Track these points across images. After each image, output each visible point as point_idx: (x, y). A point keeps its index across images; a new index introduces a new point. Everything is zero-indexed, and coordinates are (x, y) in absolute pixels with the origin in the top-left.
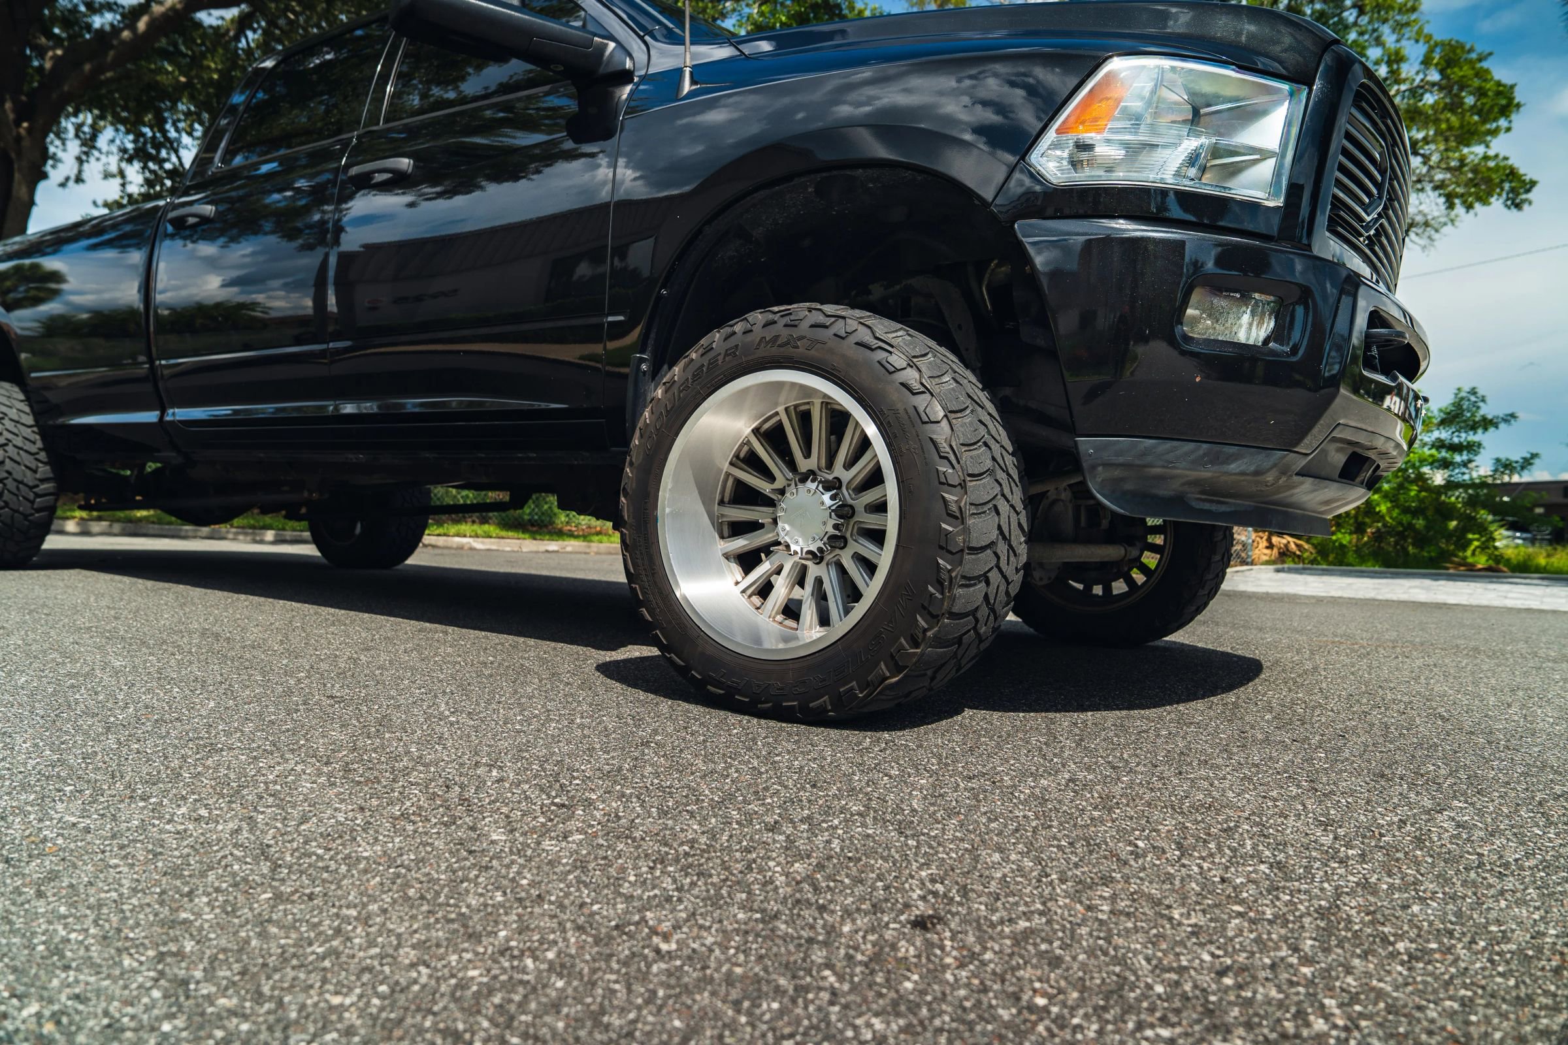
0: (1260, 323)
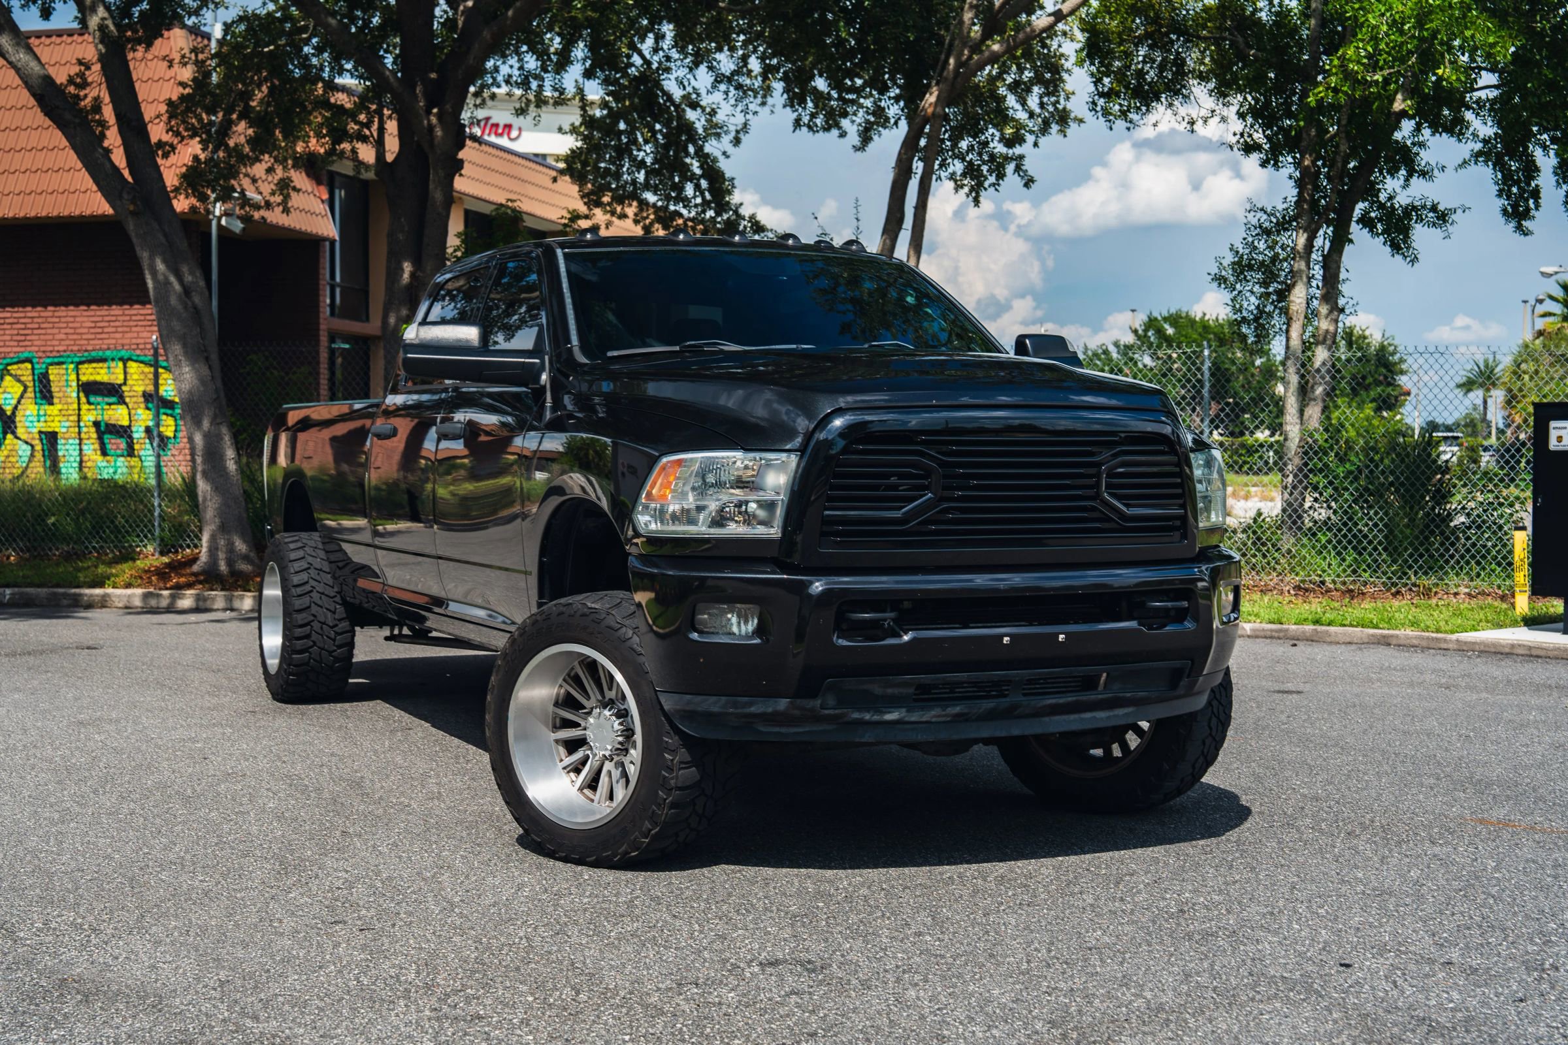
0: (746, 622)
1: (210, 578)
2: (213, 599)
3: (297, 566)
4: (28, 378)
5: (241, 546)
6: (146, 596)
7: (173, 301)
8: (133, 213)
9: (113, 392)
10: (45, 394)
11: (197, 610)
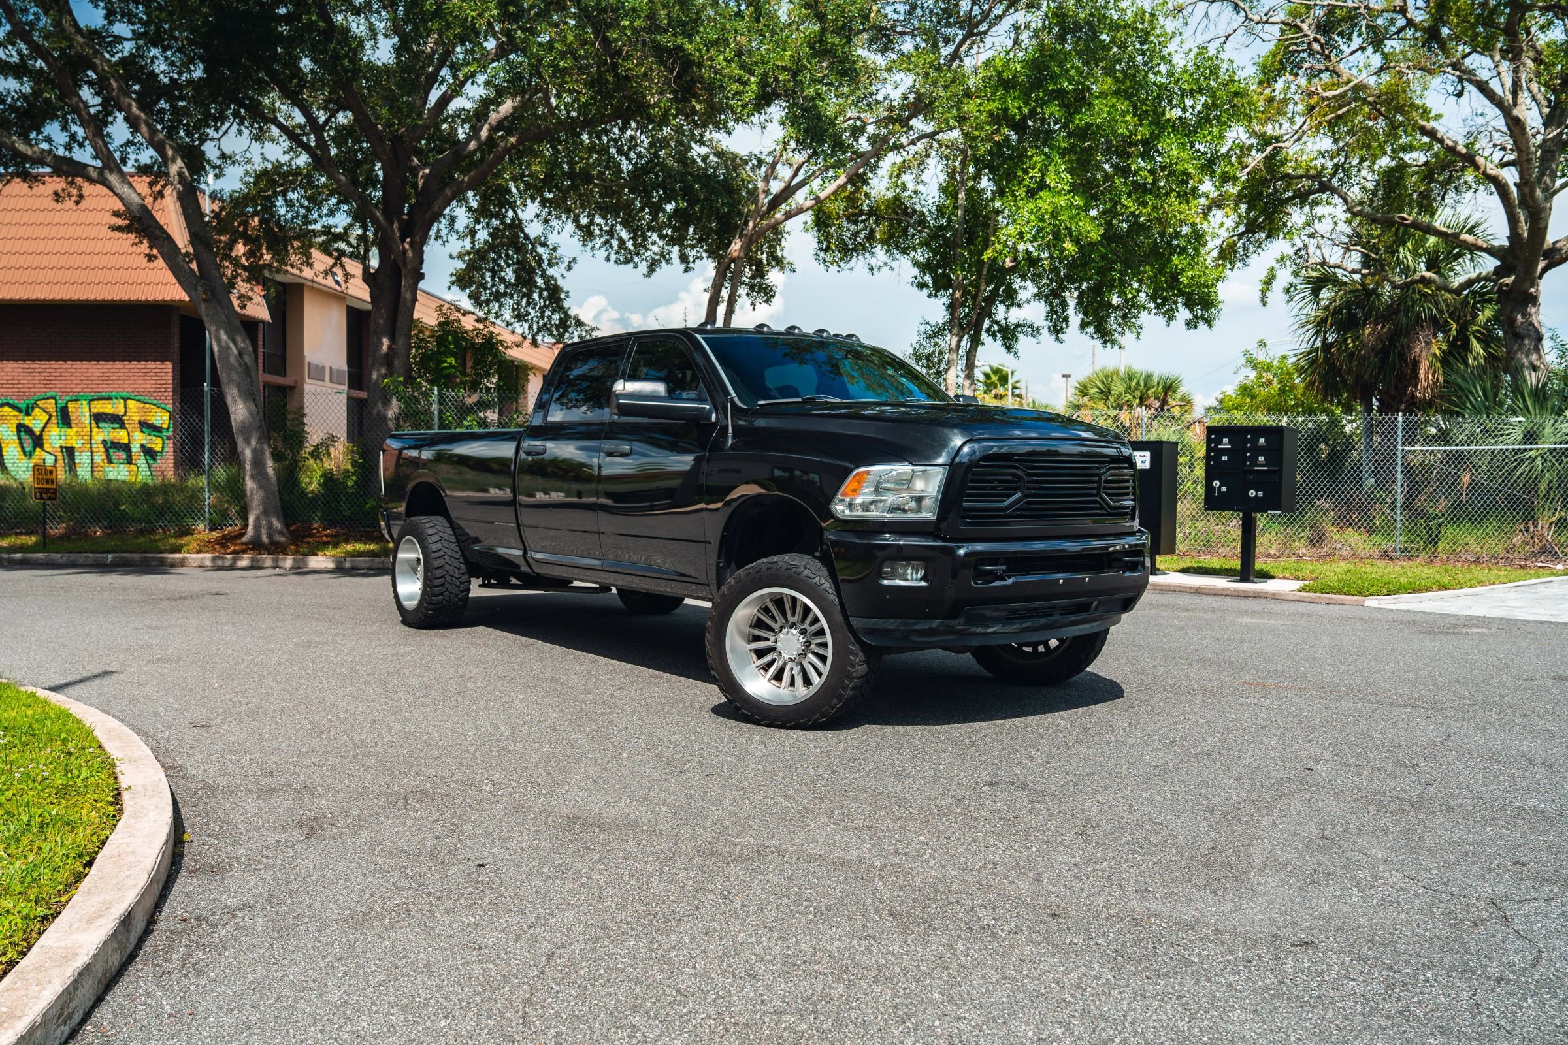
0: (917, 573)
1: (256, 546)
2: (264, 560)
3: (434, 538)
4: (52, 410)
5: (277, 524)
6: (214, 559)
7: (232, 360)
8: (204, 300)
9: (117, 420)
10: (65, 419)
11: (251, 568)
